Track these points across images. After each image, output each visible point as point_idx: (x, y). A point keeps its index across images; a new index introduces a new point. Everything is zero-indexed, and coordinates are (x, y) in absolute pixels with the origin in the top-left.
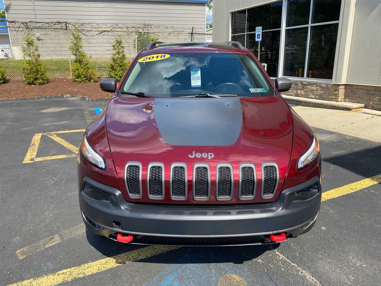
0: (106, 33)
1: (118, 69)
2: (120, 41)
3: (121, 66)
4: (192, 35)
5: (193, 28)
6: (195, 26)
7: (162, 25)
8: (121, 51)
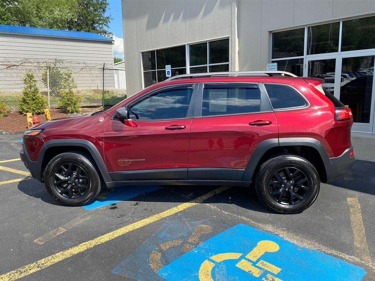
0: (15, 67)
1: (30, 102)
2: (32, 75)
3: (33, 100)
4: (103, 70)
5: (104, 64)
6: (106, 62)
7: (74, 60)
8: (33, 84)
